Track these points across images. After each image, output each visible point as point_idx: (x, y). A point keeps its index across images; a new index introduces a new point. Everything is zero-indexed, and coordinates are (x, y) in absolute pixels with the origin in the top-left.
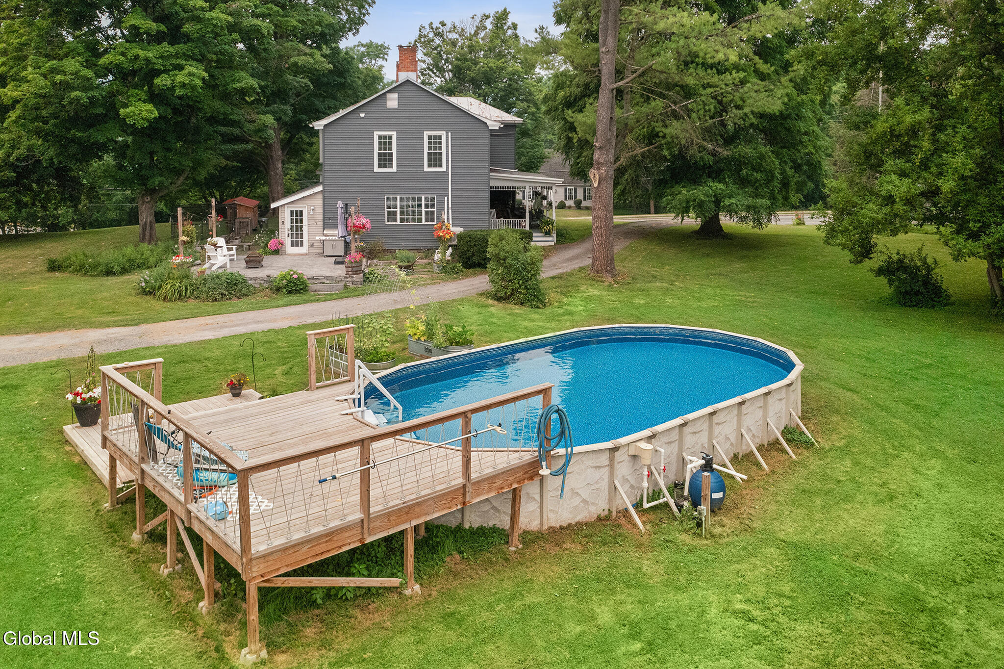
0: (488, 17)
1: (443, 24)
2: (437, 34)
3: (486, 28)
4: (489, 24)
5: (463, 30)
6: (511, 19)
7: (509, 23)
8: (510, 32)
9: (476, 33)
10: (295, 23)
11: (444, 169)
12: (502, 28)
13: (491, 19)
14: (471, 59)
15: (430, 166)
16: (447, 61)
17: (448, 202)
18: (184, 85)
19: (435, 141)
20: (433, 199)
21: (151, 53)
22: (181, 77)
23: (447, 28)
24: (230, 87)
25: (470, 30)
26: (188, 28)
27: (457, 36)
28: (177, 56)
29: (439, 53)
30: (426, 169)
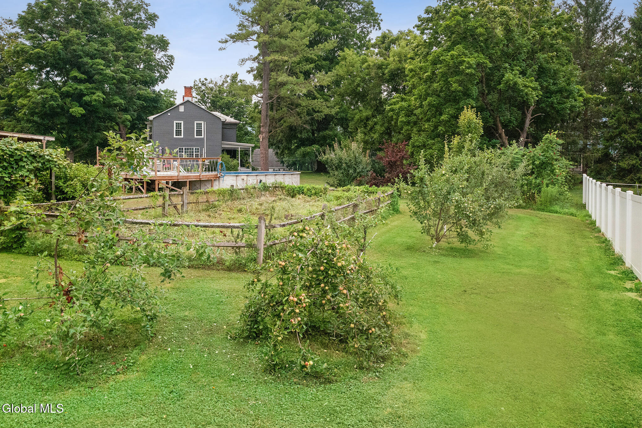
0: (228, 76)
1: (206, 80)
2: (203, 84)
3: (227, 82)
4: (229, 79)
5: (216, 83)
6: (239, 78)
7: (238, 80)
8: (239, 84)
9: (223, 84)
10: (139, 76)
11: (203, 137)
12: (235, 82)
13: (229, 78)
14: (220, 97)
15: (197, 135)
16: (208, 98)
17: (205, 150)
18: (95, 100)
19: (199, 125)
20: (198, 149)
21: (82, 87)
22: (94, 97)
23: (208, 81)
24: (111, 103)
25: (220, 83)
26: (96, 77)
27: (213, 85)
28: (92, 89)
29: (204, 94)
30: (196, 137)
